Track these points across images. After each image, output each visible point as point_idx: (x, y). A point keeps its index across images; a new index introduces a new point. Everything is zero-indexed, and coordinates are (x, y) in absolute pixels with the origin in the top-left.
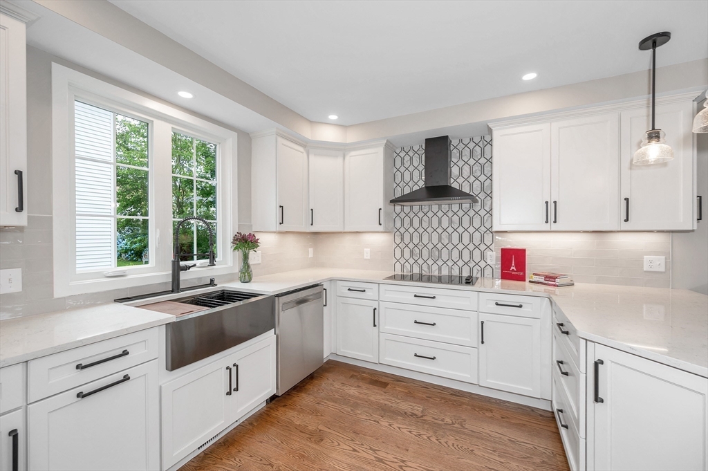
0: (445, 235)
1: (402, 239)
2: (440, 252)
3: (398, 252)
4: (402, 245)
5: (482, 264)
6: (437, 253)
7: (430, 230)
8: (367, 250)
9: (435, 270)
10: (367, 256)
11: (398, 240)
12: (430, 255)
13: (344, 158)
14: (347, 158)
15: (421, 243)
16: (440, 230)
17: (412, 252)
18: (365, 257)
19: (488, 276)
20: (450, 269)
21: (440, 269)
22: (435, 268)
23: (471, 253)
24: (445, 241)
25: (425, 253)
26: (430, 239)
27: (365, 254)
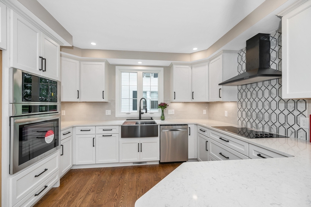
0: (266, 103)
1: (242, 106)
2: (263, 115)
3: (240, 113)
4: (242, 110)
5: (296, 127)
6: (261, 116)
7: (257, 100)
8: (226, 112)
9: (260, 128)
10: (226, 115)
11: (240, 107)
12: (257, 117)
15: (251, 109)
16: (263, 100)
17: (247, 114)
18: (225, 116)
19: (302, 138)
20: (270, 128)
21: (263, 127)
22: (260, 125)
23: (286, 117)
24: (267, 107)
25: (254, 115)
26: (257, 106)
27: (225, 114)
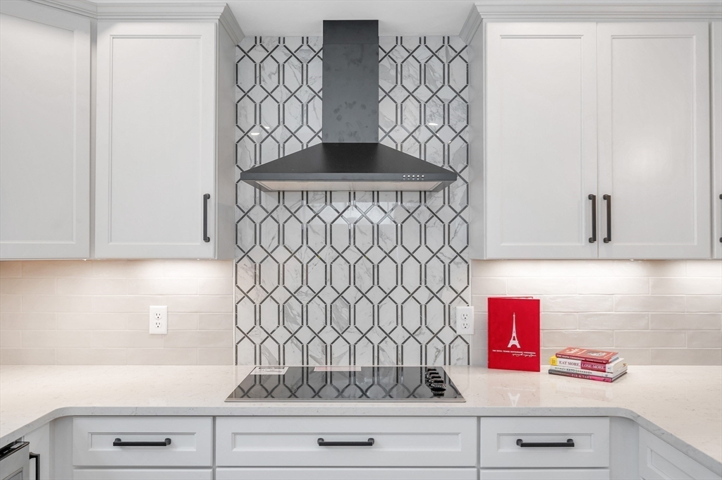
0: (363, 269)
1: (257, 278)
2: (352, 308)
3: (246, 311)
4: (257, 295)
5: (447, 335)
6: (345, 312)
7: (328, 254)
8: (158, 309)
9: (341, 357)
10: (158, 324)
11: (246, 281)
12: (329, 319)
13: (94, 41)
14: (104, 41)
15: (305, 289)
16: (352, 255)
17: (282, 312)
18: (153, 329)
19: (459, 363)
20: (377, 351)
21: (352, 353)
22: (340, 349)
23: (423, 310)
24: (365, 282)
25: (316, 314)
26: (328, 279)
27: (153, 321)
